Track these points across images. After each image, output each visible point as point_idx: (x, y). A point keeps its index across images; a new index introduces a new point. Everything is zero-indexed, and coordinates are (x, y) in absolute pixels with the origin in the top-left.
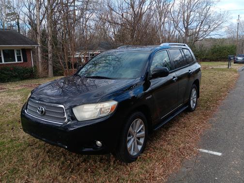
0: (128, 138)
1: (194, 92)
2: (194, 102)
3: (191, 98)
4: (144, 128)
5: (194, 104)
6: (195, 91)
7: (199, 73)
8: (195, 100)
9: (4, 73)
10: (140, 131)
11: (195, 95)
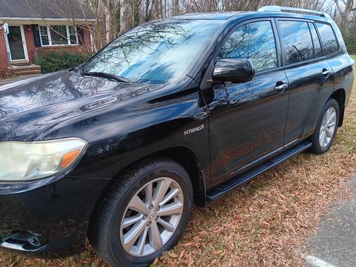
0: (127, 222)
1: (331, 115)
2: (327, 135)
3: (322, 128)
4: (181, 196)
5: (329, 140)
6: (334, 114)
7: (347, 77)
8: (332, 130)
9: (50, 61)
10: (171, 201)
11: (332, 120)
